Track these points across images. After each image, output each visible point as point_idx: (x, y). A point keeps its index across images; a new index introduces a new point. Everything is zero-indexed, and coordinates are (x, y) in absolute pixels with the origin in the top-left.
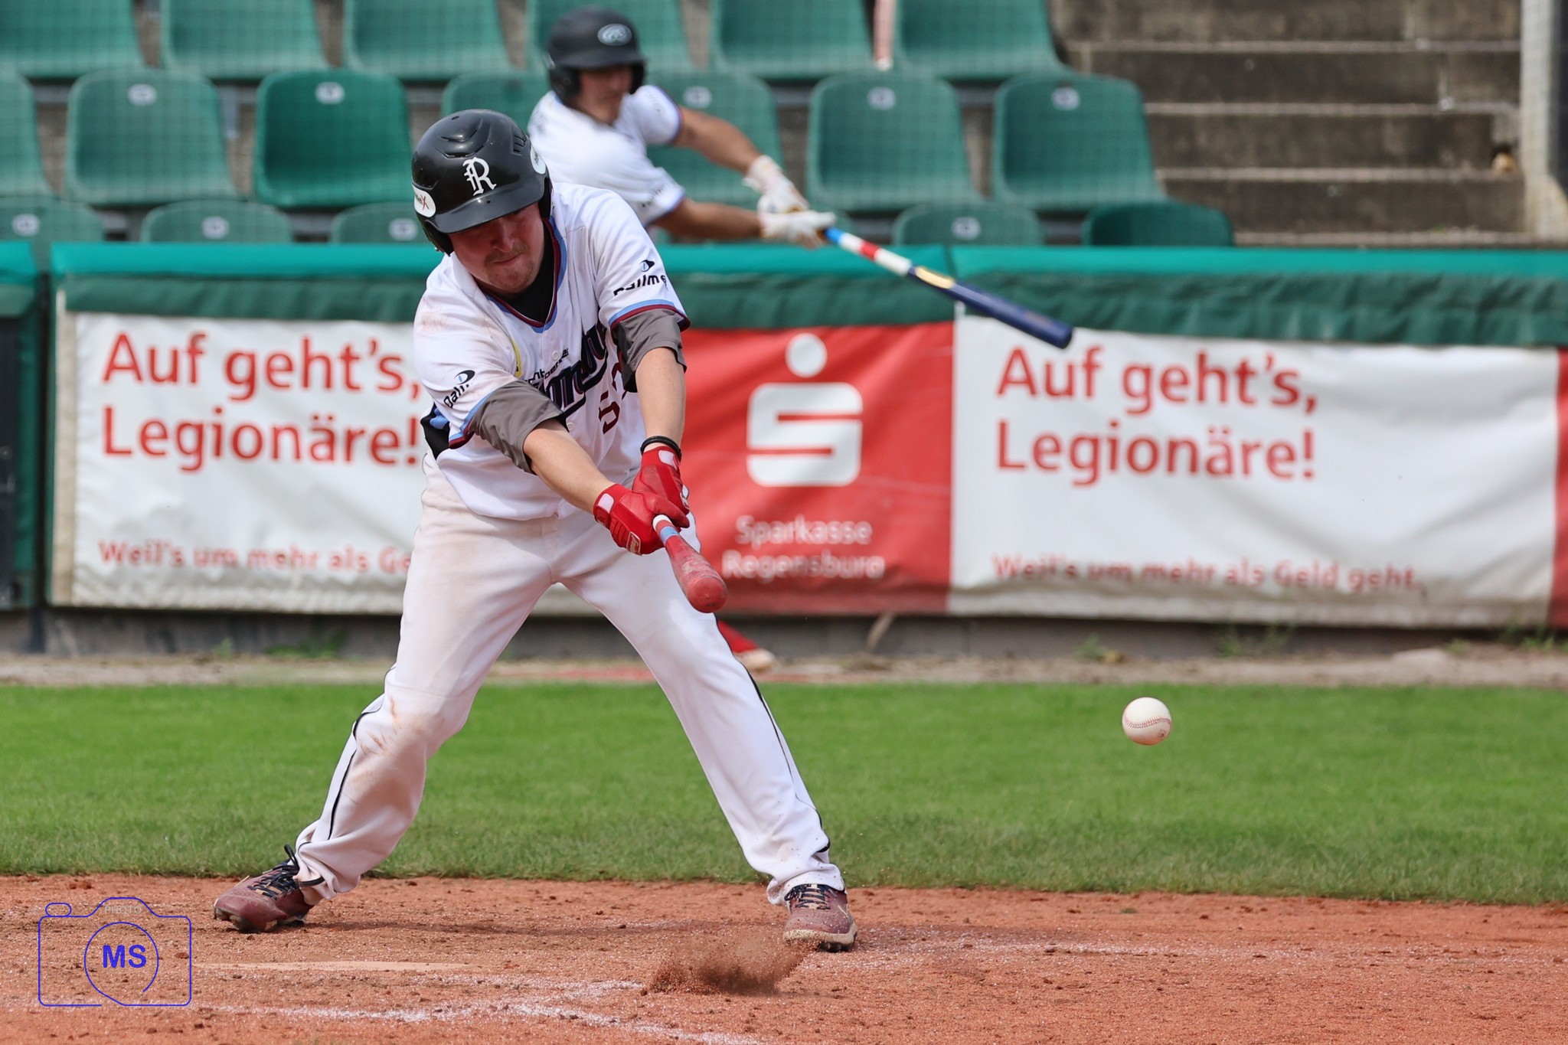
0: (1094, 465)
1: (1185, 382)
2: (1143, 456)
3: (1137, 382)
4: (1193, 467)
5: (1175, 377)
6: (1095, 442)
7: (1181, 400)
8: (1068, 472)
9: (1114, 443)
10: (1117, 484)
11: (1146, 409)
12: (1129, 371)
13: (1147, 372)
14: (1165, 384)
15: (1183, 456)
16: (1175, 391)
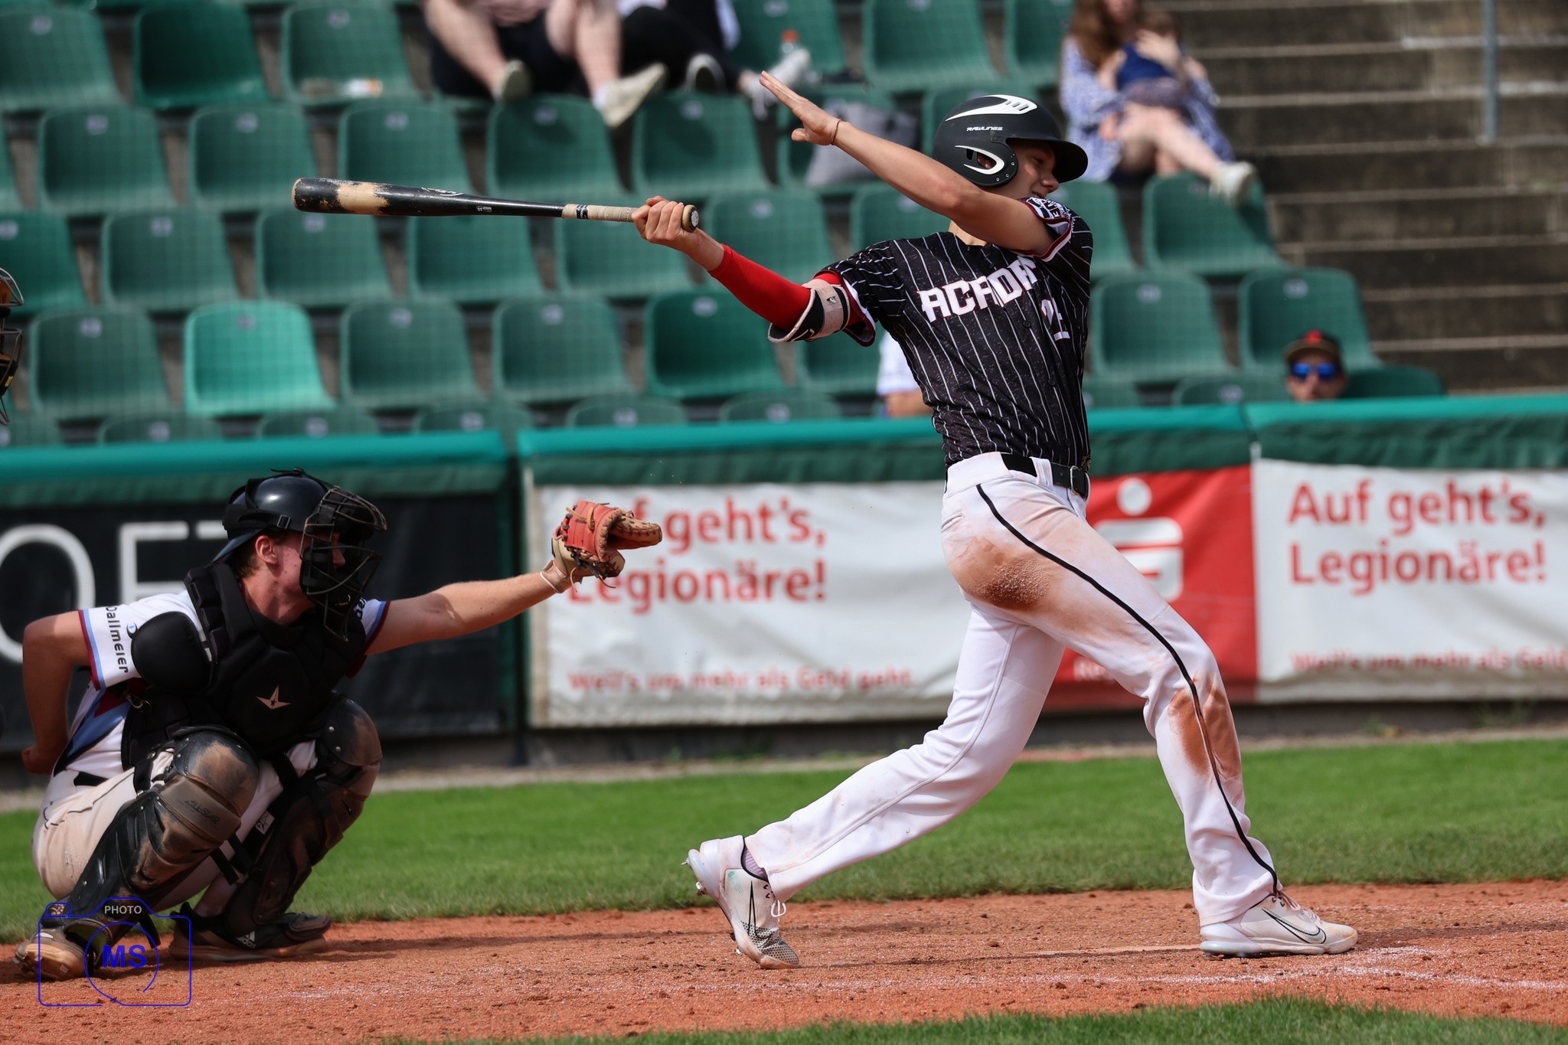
0: (1369, 577)
1: (1437, 506)
2: (1408, 567)
3: (1400, 508)
4: (1449, 574)
5: (1430, 503)
6: (1369, 558)
7: (1434, 521)
8: (1348, 584)
9: (1384, 558)
10: (1388, 591)
11: (1408, 530)
12: (1394, 499)
13: (1408, 499)
14: (1423, 509)
15: (1440, 567)
16: (1432, 514)
